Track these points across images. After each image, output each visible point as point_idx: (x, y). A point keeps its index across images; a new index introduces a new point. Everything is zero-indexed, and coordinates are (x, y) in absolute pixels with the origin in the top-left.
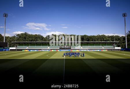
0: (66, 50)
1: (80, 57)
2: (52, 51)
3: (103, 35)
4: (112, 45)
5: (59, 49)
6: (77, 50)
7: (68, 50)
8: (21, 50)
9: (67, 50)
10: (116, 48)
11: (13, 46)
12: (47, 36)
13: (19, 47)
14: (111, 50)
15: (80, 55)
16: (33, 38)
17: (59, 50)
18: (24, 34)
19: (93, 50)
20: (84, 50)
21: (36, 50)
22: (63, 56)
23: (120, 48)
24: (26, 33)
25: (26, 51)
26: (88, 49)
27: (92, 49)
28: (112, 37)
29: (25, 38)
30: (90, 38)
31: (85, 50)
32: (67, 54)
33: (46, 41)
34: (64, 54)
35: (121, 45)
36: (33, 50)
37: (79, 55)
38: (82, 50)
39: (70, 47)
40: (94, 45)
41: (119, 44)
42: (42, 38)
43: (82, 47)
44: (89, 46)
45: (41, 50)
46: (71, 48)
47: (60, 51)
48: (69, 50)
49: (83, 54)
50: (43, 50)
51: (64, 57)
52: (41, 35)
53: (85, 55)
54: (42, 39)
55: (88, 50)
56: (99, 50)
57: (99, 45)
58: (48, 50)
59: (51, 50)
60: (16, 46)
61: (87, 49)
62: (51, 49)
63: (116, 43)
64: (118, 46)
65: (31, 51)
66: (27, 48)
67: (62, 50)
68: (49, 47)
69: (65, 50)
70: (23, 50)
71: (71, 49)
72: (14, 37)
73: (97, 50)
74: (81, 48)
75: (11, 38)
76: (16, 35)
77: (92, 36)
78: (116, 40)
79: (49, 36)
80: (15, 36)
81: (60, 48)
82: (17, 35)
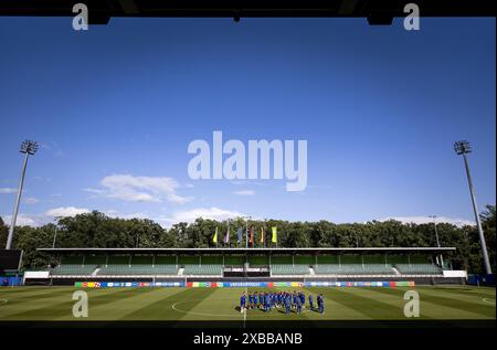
0: (248, 281)
1: (306, 313)
2: (196, 284)
3: (392, 222)
4: (430, 262)
5: (221, 280)
6: (295, 284)
7: (258, 284)
8: (71, 282)
9: (253, 281)
10: (448, 274)
11: (39, 267)
12: (176, 226)
13: (65, 272)
14: (430, 281)
15: (307, 302)
16: (123, 234)
17: (220, 284)
18: (89, 217)
19: (356, 284)
20: (319, 284)
21: (129, 284)
22: (238, 309)
23: (462, 274)
24: (95, 213)
25: (91, 285)
26: (339, 280)
27: (355, 280)
28: (427, 230)
29: (91, 233)
30: (343, 233)
31: (326, 284)
32: (251, 300)
33: (172, 246)
34: (243, 302)
35: (466, 260)
36: (117, 284)
37: (303, 302)
38: (314, 284)
39: (265, 270)
40: (359, 262)
41: (458, 258)
42: (155, 232)
43: (311, 270)
44: (340, 268)
45: (150, 280)
46: (267, 274)
47: (225, 286)
48: (260, 281)
49: (319, 301)
50: (158, 284)
51: (244, 314)
52: (156, 221)
53: (326, 302)
54: (157, 237)
55: (339, 284)
56: (380, 284)
57: (381, 263)
58: (177, 284)
59: (190, 280)
60: (53, 266)
61: (333, 280)
62: (192, 276)
63: (445, 254)
64: (457, 267)
65: (110, 284)
66: (94, 275)
67: (235, 281)
68: (182, 270)
69: (247, 284)
70: (77, 284)
71: (272, 276)
72: (49, 229)
73: (373, 284)
74: (309, 273)
75: (35, 233)
76: (56, 223)
77: (349, 225)
78: (444, 241)
79: (186, 224)
80: (51, 225)
81: (226, 274)
82: (61, 222)
